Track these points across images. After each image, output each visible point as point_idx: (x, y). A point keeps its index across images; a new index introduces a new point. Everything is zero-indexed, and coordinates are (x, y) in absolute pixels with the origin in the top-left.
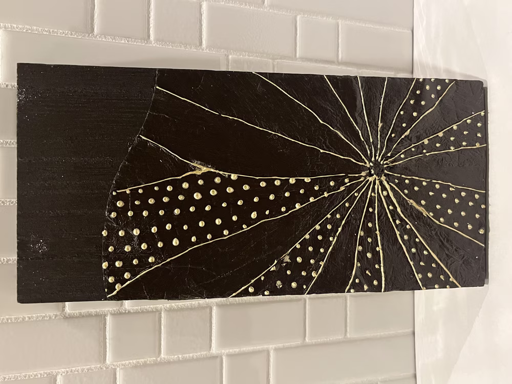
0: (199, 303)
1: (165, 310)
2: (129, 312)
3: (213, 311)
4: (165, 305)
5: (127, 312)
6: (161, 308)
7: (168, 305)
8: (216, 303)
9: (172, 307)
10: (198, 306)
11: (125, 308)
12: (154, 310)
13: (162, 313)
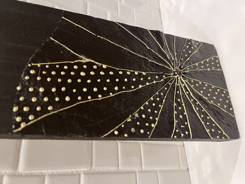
0: (72, 171)
1: (48, 175)
2: (22, 175)
3: (81, 177)
4: (48, 171)
5: (20, 174)
6: (45, 173)
7: (51, 171)
8: (83, 172)
9: (54, 173)
10: (71, 173)
11: (19, 172)
12: (40, 175)
13: (46, 177)
